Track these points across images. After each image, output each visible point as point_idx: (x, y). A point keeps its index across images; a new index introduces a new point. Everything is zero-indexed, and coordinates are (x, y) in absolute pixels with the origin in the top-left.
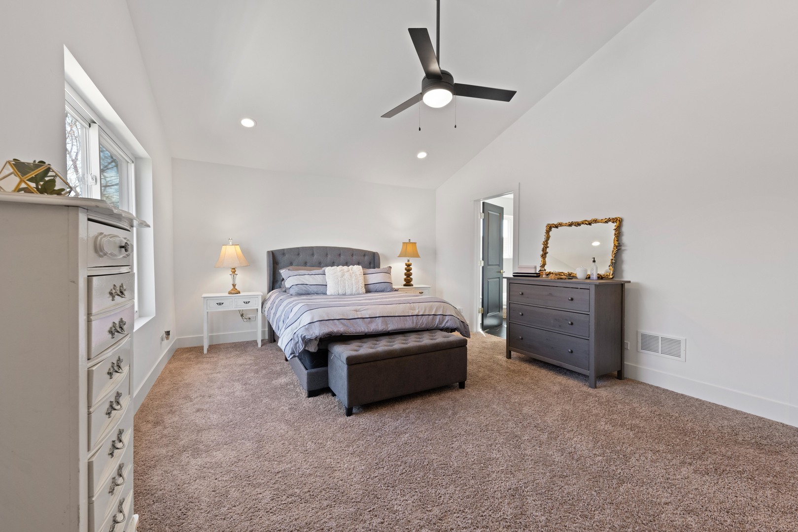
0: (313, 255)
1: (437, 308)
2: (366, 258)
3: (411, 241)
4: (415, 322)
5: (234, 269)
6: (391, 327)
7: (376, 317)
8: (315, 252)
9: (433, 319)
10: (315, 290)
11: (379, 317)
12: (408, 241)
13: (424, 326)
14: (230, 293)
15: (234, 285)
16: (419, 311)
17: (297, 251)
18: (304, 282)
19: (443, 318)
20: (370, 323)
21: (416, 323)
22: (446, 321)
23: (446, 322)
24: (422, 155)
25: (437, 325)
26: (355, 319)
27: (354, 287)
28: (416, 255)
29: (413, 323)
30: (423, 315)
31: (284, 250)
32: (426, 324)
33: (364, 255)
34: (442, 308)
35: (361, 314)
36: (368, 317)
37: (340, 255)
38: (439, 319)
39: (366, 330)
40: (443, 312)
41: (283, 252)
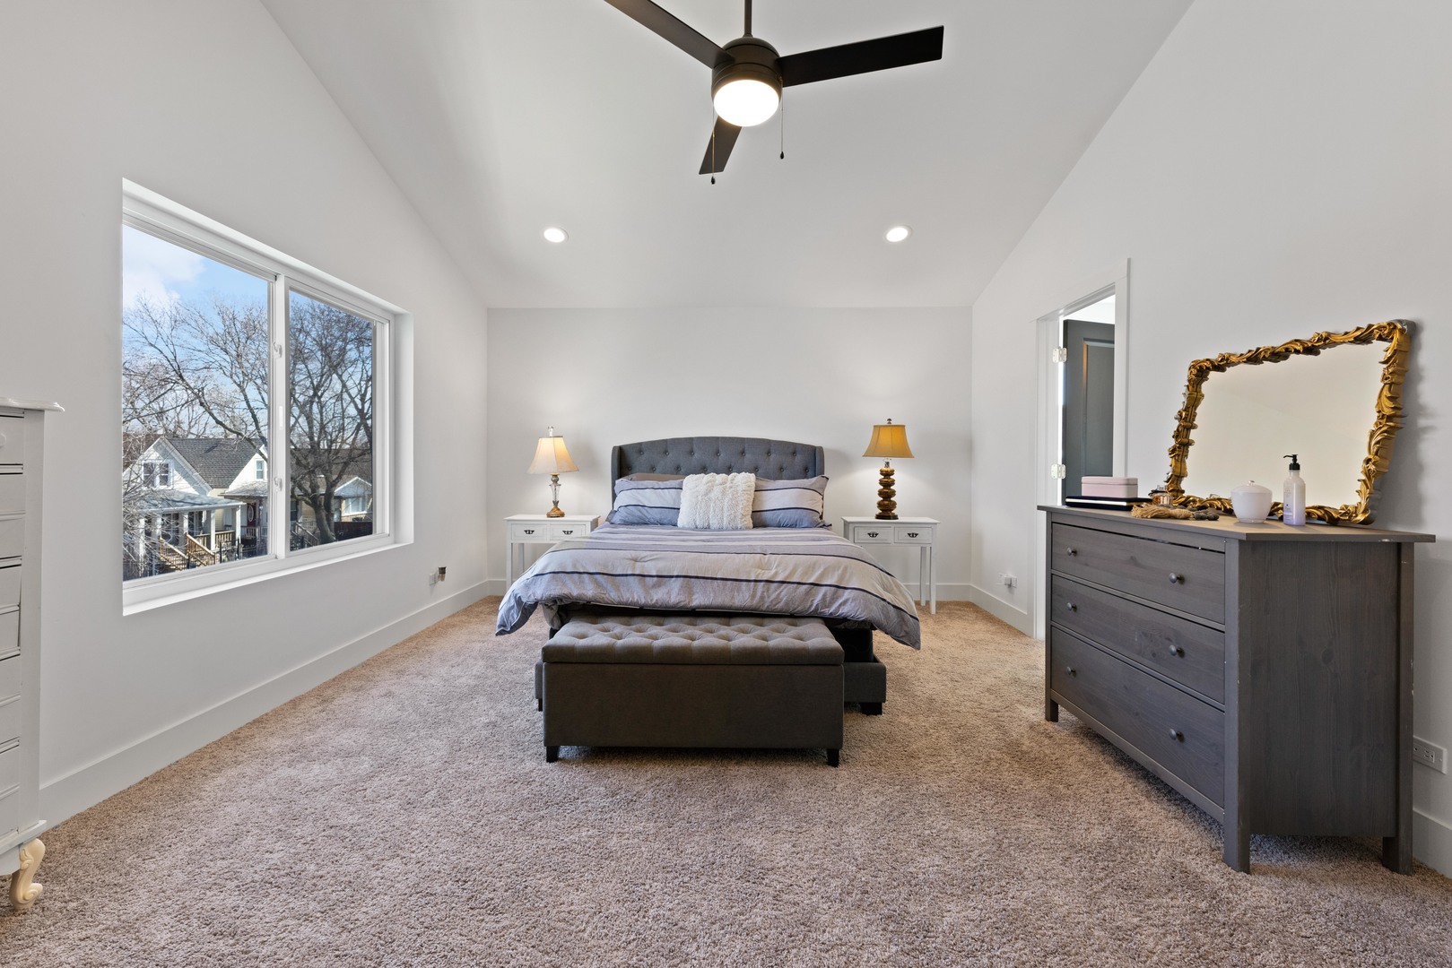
0: (691, 452)
1: (825, 570)
2: (799, 457)
3: (893, 423)
4: (759, 594)
5: (556, 476)
6: (699, 599)
7: (672, 577)
9: (807, 593)
10: (658, 517)
11: (677, 576)
12: (886, 423)
13: (779, 606)
14: (549, 516)
15: (556, 503)
16: (776, 574)
17: (664, 446)
18: (639, 501)
19: (835, 593)
20: (655, 586)
21: (762, 598)
22: (840, 601)
23: (840, 605)
24: (897, 234)
25: (816, 609)
26: (626, 575)
27: (725, 515)
28: (903, 452)
29: (753, 596)
30: (783, 582)
31: (640, 444)
32: (787, 603)
33: (794, 453)
34: (840, 572)
35: (643, 567)
36: (654, 574)
37: (743, 453)
38: (825, 595)
39: (643, 601)
40: (842, 577)
41: (640, 448)
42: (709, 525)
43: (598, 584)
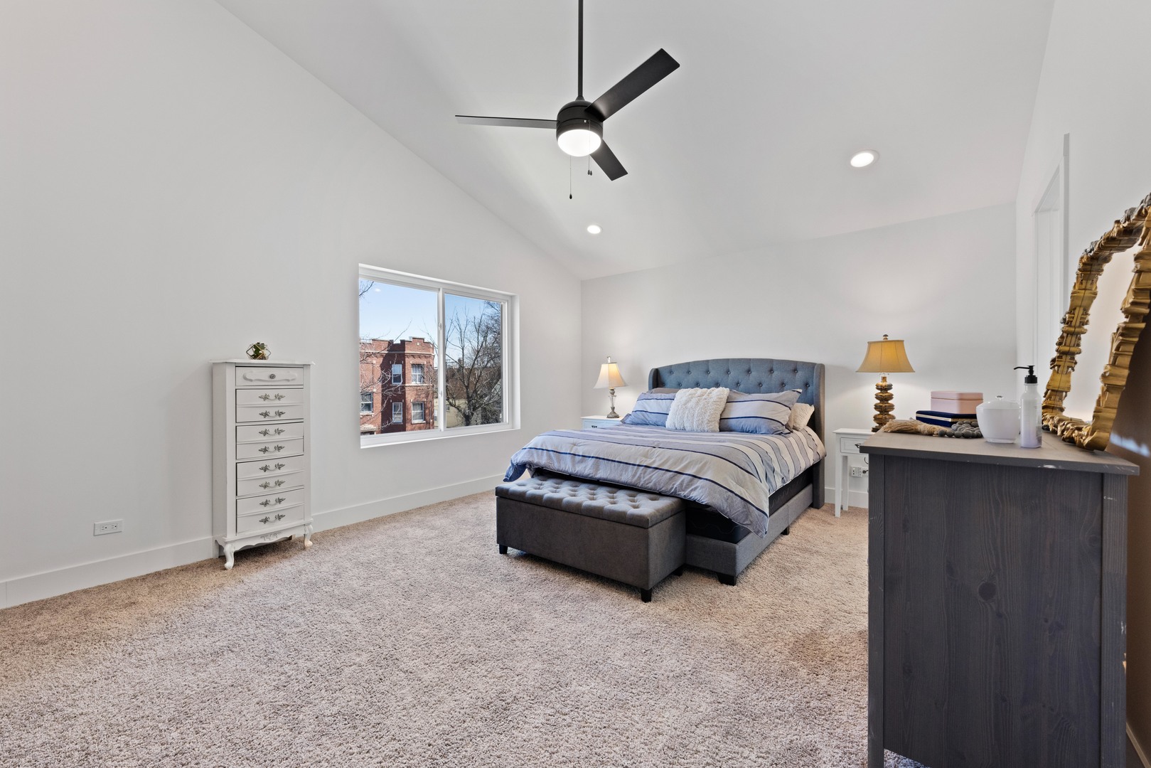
0: (708, 372)
1: (689, 463)
2: (800, 374)
3: (889, 338)
4: (638, 475)
5: (613, 390)
6: (602, 474)
7: (589, 457)
8: (710, 369)
9: (671, 478)
10: (654, 420)
11: (593, 457)
12: (882, 339)
13: (650, 485)
14: (608, 417)
15: (613, 408)
16: (654, 462)
17: (687, 368)
19: (691, 481)
20: (581, 462)
21: (639, 477)
22: (693, 487)
23: (692, 490)
24: (862, 160)
25: (675, 492)
26: (566, 454)
28: (903, 367)
29: (634, 476)
30: (656, 468)
31: (671, 366)
32: (655, 484)
33: (795, 370)
34: (700, 465)
35: (577, 449)
36: (581, 454)
37: (749, 371)
38: (683, 481)
39: (570, 471)
40: (700, 470)
41: (670, 369)
42: (684, 427)
43: (550, 457)
